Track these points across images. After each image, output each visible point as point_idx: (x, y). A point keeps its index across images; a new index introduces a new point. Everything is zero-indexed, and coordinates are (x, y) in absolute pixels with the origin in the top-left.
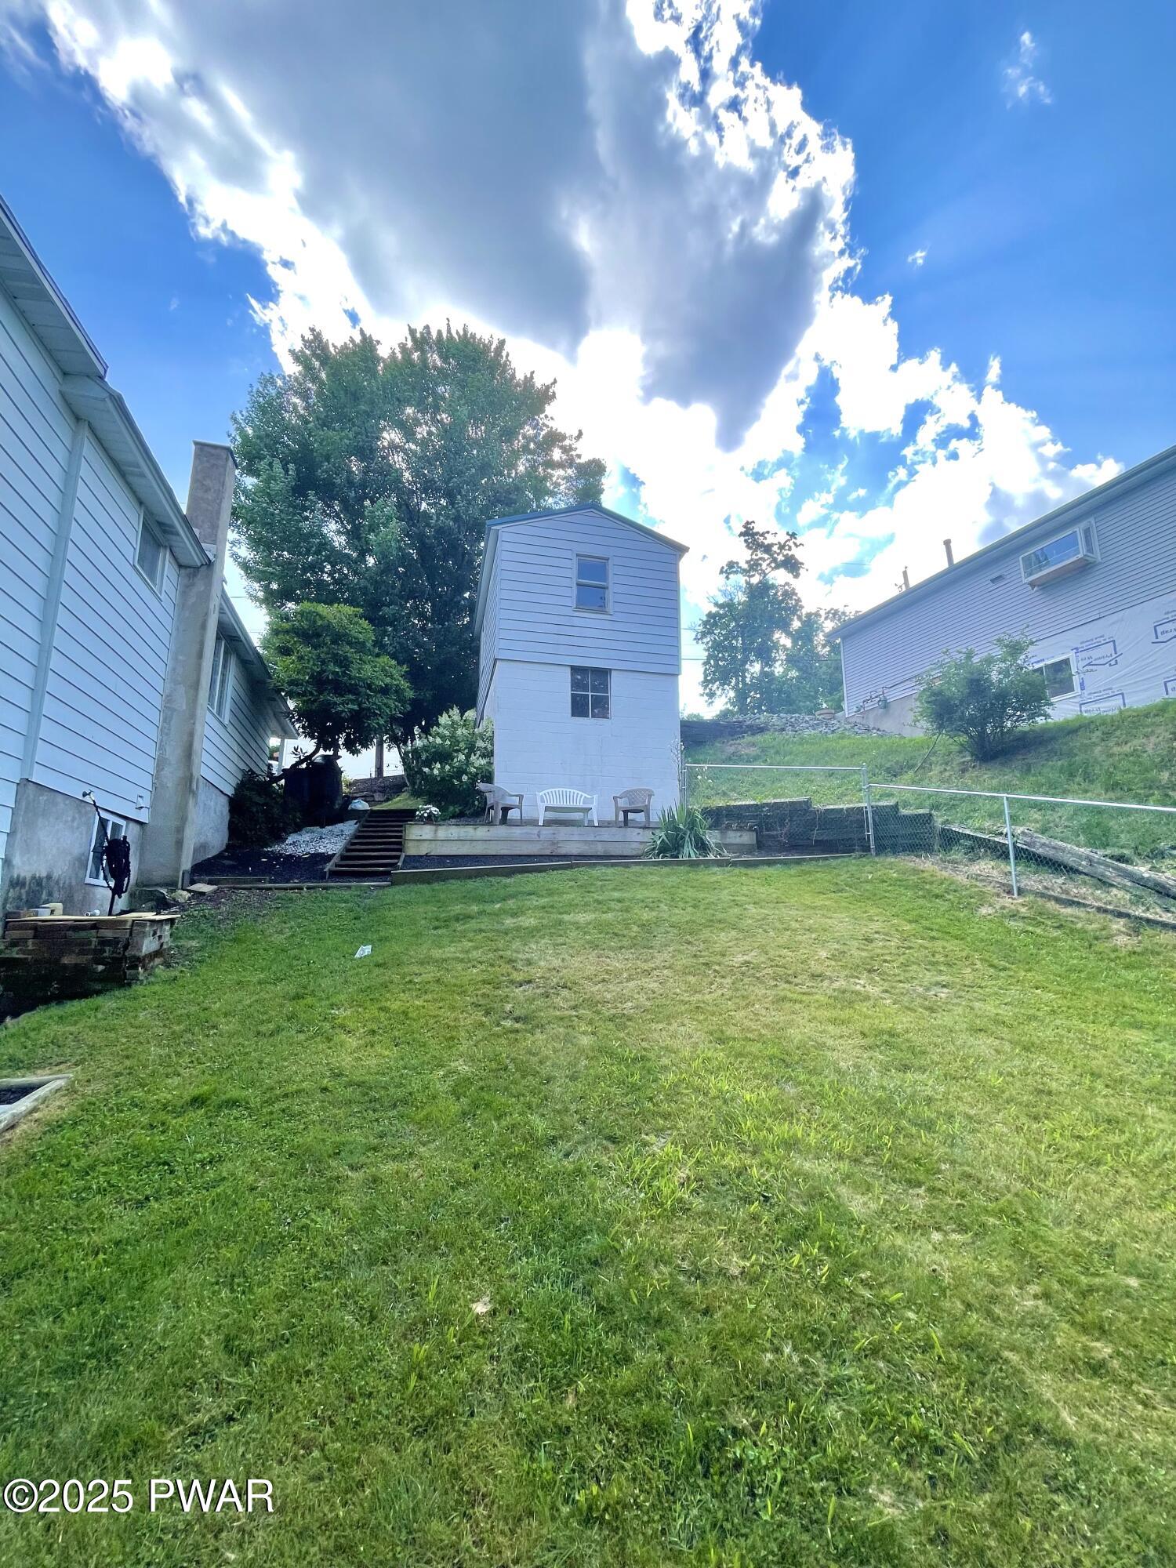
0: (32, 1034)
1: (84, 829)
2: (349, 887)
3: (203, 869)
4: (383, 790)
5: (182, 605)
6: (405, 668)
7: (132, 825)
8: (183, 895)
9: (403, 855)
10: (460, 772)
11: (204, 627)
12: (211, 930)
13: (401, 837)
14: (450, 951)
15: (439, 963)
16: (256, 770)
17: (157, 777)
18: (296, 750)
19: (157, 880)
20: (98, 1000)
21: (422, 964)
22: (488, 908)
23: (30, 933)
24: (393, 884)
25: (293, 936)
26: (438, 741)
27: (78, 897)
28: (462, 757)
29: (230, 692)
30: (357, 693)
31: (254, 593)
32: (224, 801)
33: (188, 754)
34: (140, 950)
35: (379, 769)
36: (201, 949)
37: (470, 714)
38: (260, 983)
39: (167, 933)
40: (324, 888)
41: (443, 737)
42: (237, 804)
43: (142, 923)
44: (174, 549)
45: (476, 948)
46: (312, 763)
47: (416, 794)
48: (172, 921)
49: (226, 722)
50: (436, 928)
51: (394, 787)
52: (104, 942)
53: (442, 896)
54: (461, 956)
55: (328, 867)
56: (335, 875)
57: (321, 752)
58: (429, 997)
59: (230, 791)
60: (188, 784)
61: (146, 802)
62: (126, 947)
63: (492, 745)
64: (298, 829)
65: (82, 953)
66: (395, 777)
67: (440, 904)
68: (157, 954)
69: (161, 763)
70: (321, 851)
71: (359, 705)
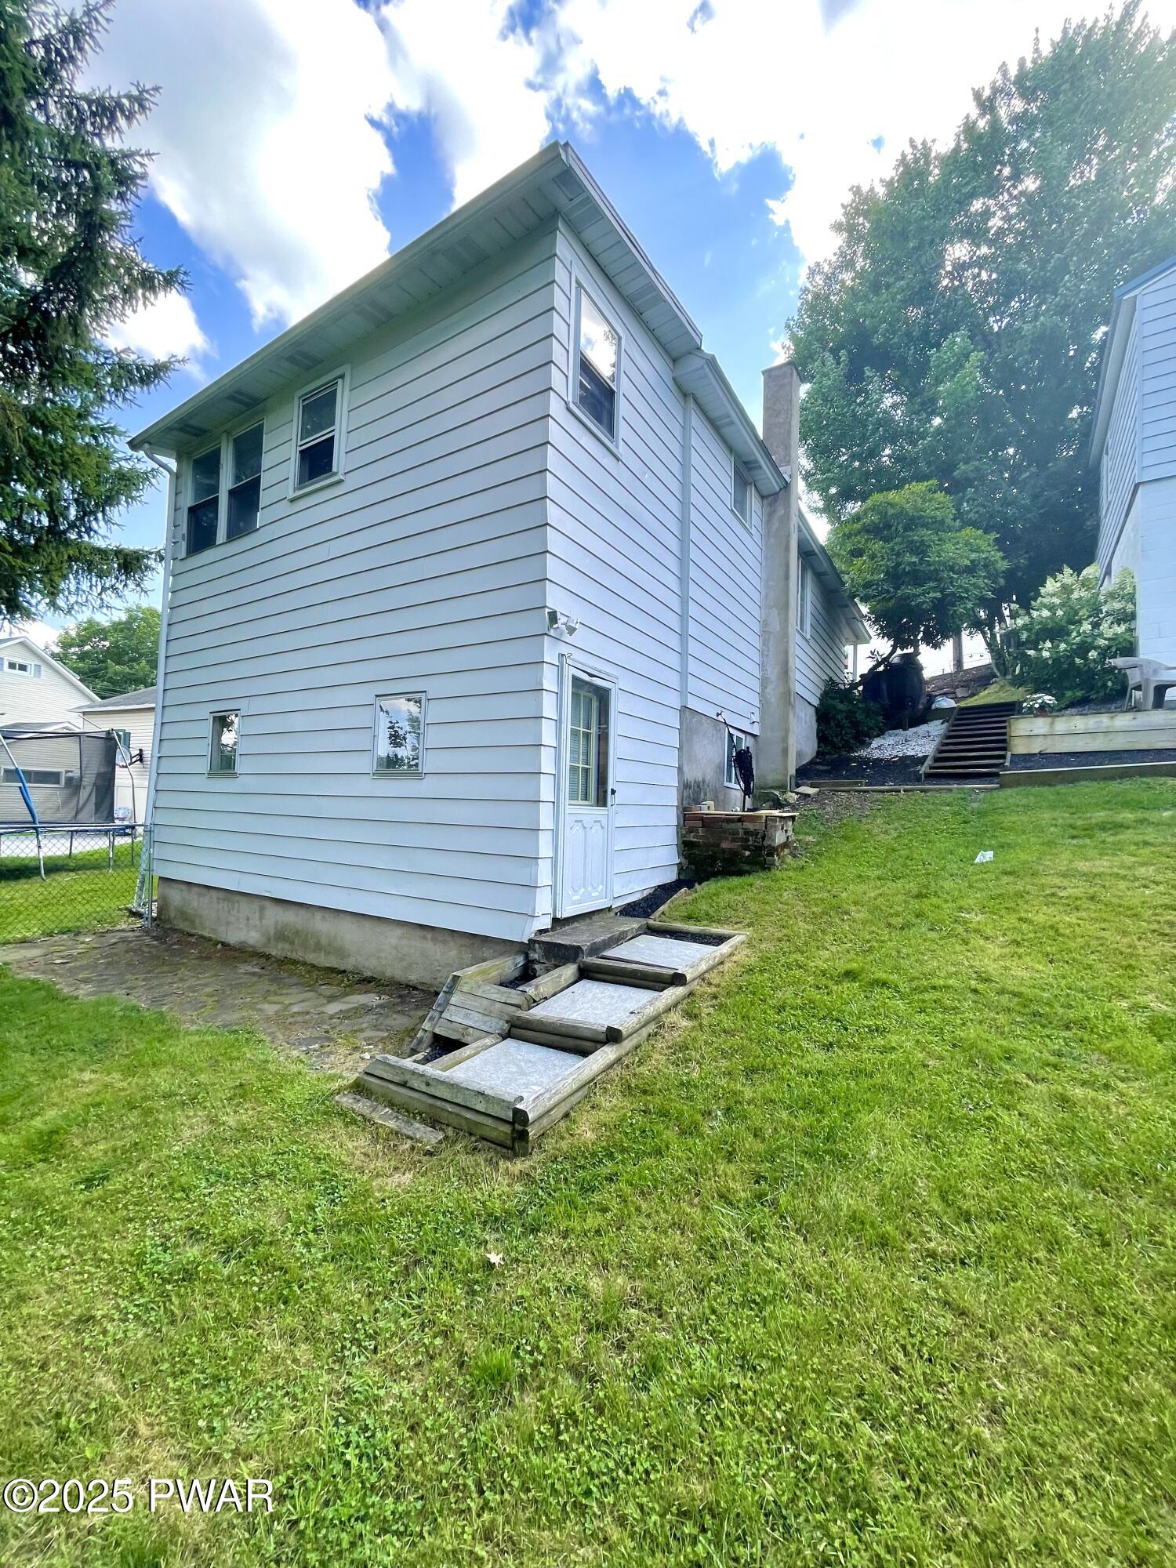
0: (715, 898)
1: (719, 742)
2: (950, 790)
3: (804, 773)
4: (966, 685)
5: (767, 535)
6: (994, 535)
7: (748, 737)
8: (792, 797)
9: (1009, 755)
10: (1083, 649)
11: (787, 549)
12: (822, 828)
13: (1004, 734)
14: (1103, 865)
15: (1090, 877)
16: (835, 678)
17: (762, 695)
18: (872, 653)
19: (770, 783)
20: (749, 879)
21: (1064, 876)
22: (1153, 816)
23: (699, 823)
24: (1002, 786)
25: (899, 837)
26: (1046, 613)
27: (721, 797)
28: (1086, 627)
29: (809, 607)
30: (939, 580)
31: (815, 505)
32: (811, 712)
33: (785, 672)
34: (774, 840)
35: (958, 662)
36: (818, 843)
37: (1089, 571)
38: (879, 879)
39: (790, 829)
40: (922, 791)
41: (1052, 608)
42: (823, 715)
43: (773, 819)
44: (758, 484)
45: (1143, 864)
46: (890, 664)
47: (1018, 682)
48: (793, 818)
49: (808, 637)
50: (1073, 837)
51: (982, 678)
52: (747, 832)
53: (1074, 801)
54: (1123, 872)
55: (923, 769)
56: (929, 776)
57: (899, 652)
58: (1083, 914)
59: (816, 702)
60: (788, 698)
61: (755, 718)
62: (763, 838)
63: (1135, 604)
64: (881, 733)
65: (733, 840)
66: (978, 668)
67: (1073, 810)
68: (785, 845)
69: (764, 682)
70: (909, 754)
71: (942, 592)
